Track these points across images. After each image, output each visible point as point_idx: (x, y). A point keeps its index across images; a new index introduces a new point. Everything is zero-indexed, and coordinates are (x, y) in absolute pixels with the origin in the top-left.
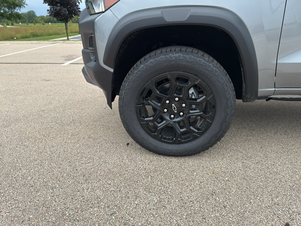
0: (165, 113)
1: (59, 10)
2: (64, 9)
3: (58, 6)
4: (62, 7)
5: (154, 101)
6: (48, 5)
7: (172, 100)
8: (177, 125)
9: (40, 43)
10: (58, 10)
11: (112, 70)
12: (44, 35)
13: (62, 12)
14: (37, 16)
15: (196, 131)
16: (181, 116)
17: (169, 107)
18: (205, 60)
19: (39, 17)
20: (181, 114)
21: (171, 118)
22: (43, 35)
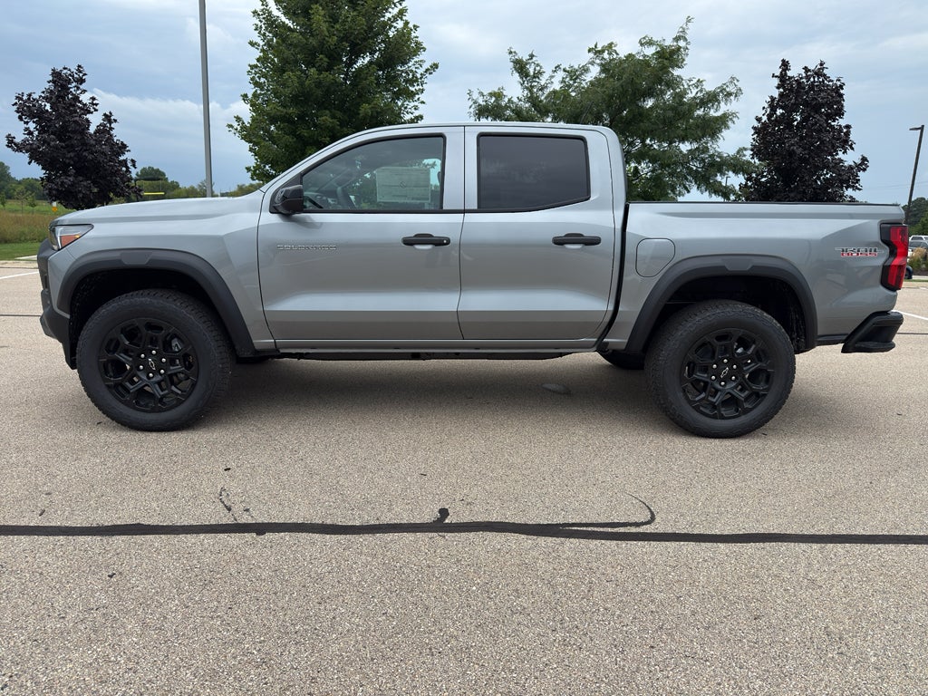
0: (140, 370)
1: (72, 185)
2: (85, 183)
3: (70, 176)
4: (81, 178)
5: (122, 355)
6: (43, 169)
7: (149, 354)
8: (157, 386)
9: (4, 266)
10: (69, 185)
11: (68, 316)
12: (26, 240)
13: (80, 192)
14: (13, 179)
15: (179, 392)
16: (161, 374)
17: (145, 362)
18: (176, 305)
19: (20, 183)
20: (162, 371)
21: (149, 378)
22: (23, 238)
